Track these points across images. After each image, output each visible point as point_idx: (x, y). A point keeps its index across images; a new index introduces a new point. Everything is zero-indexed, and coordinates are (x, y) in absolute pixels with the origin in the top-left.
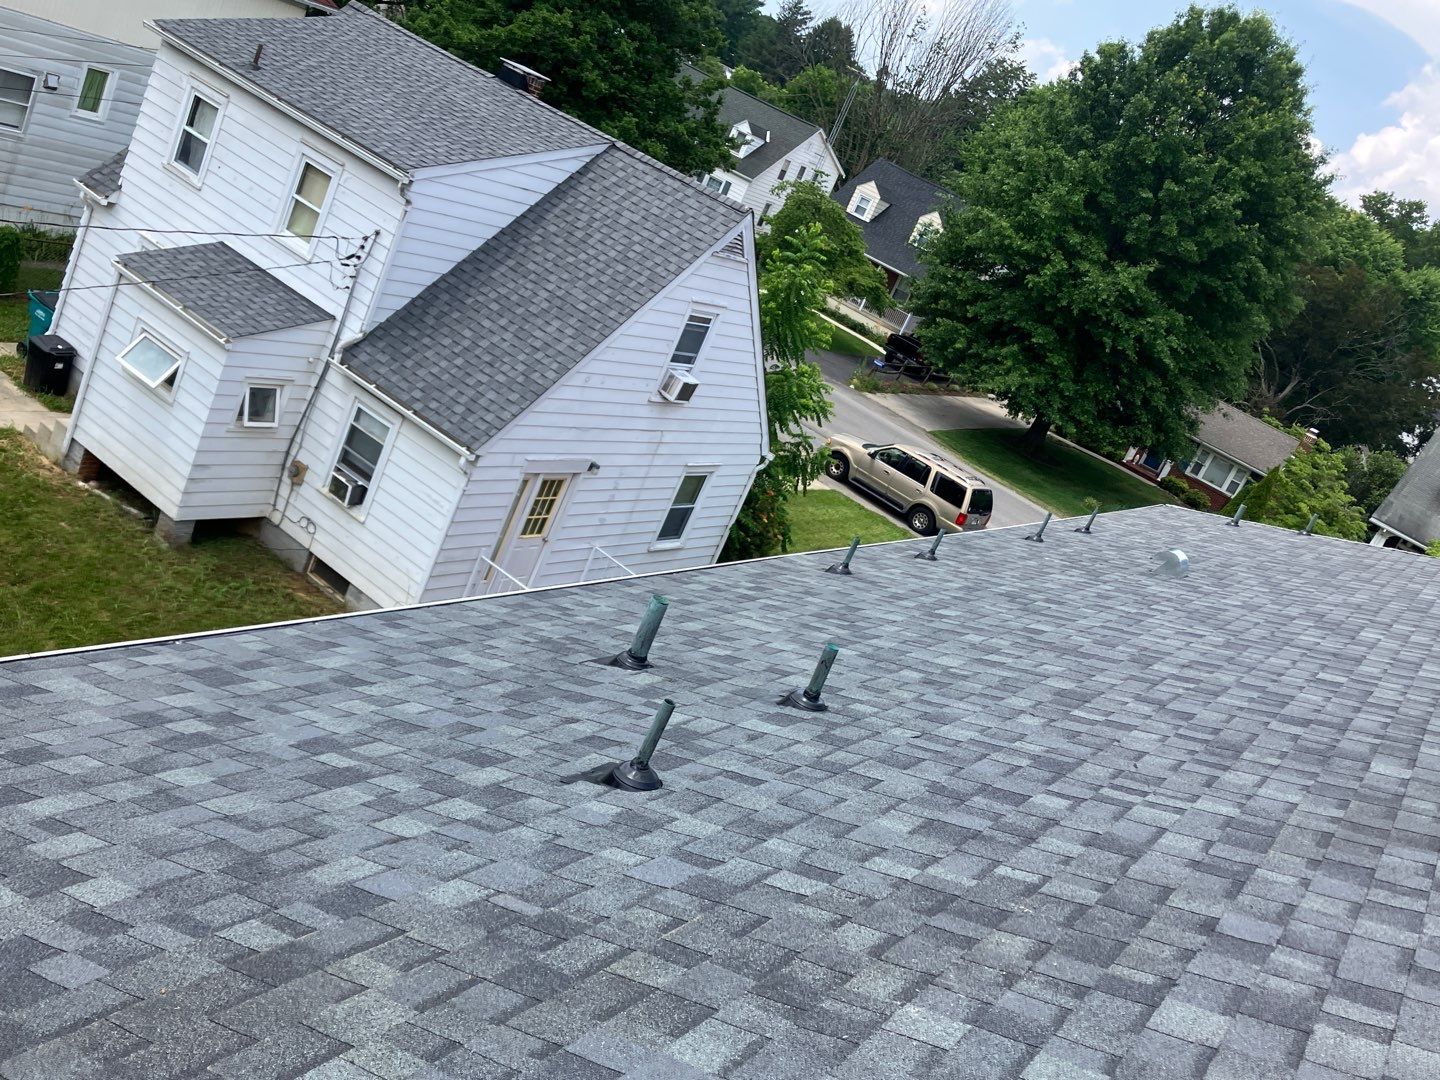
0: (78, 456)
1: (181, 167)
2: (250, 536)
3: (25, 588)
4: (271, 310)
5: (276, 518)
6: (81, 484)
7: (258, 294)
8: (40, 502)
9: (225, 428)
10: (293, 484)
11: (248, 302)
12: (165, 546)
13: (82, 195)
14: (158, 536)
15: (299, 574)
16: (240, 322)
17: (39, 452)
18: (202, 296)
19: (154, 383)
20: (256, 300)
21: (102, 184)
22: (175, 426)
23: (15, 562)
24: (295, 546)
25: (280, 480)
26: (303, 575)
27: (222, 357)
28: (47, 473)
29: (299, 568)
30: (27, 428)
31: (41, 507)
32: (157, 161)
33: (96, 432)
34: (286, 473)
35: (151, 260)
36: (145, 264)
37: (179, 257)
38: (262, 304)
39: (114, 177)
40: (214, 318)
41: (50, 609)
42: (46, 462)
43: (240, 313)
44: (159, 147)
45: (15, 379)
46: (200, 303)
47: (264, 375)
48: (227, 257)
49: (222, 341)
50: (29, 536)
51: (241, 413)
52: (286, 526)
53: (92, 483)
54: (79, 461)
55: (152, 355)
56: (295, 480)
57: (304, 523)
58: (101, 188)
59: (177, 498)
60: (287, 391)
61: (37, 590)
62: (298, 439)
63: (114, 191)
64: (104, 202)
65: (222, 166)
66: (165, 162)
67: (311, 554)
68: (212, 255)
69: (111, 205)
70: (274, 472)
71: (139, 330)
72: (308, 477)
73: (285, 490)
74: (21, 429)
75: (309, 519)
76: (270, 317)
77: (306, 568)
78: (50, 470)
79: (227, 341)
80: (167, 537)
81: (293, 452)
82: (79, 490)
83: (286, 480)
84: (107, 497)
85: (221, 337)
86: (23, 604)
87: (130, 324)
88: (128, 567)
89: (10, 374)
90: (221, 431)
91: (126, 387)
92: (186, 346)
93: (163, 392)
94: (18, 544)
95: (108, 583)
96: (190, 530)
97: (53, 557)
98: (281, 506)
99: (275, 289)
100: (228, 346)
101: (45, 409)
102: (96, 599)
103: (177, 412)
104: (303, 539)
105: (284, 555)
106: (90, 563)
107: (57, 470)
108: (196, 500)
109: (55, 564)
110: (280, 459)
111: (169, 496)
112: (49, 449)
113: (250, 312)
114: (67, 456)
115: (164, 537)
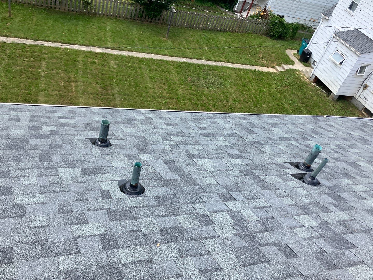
0: (313, 77)
1: (349, 10)
2: (349, 101)
3: (304, 105)
4: (370, 47)
5: (357, 97)
6: (313, 84)
7: (367, 43)
8: (306, 87)
9: (353, 75)
10: (364, 89)
11: (365, 45)
12: (331, 100)
13: (322, 17)
14: (330, 97)
15: (360, 111)
16: (363, 50)
17: (304, 75)
18: (354, 43)
19: (338, 63)
20: (366, 44)
21: (327, 14)
22: (341, 73)
23: (302, 99)
24: (360, 104)
25: (360, 88)
26: (361, 111)
27: (357, 58)
28: (306, 80)
29: (360, 110)
30: (302, 70)
31: (306, 88)
32: (343, 9)
33: (319, 73)
34: (362, 87)
35: (341, 34)
36: (340, 35)
37: (348, 33)
38: (368, 46)
39: (330, 13)
40: (357, 49)
41: (309, 110)
42: (306, 78)
43: (363, 48)
44: (345, 5)
45: (297, 58)
46: (354, 45)
47: (364, 63)
48: (358, 33)
49: (359, 54)
50: (304, 94)
51: (357, 71)
52: (359, 99)
53: (315, 84)
54: (313, 79)
55: (338, 56)
56: (365, 88)
57: (364, 99)
58: (327, 15)
59: (337, 90)
60: (369, 67)
61: (306, 106)
62: (368, 79)
63: (330, 16)
64: (327, 19)
65: (361, 10)
66: (345, 9)
67: (364, 106)
68: (355, 33)
69: (329, 19)
70: (359, 86)
71: (336, 50)
72: (368, 88)
73: (361, 91)
74: (301, 70)
75: (366, 98)
76: (370, 49)
77: (362, 110)
78: (307, 80)
79: (360, 54)
80: (332, 98)
81: (365, 82)
82: (312, 85)
83: (362, 88)
84: (319, 88)
85: (359, 53)
86: (304, 108)
87: (334, 49)
88: (324, 104)
89: (296, 57)
90: (351, 75)
91: (330, 63)
92: (348, 55)
93: (339, 65)
94: (302, 95)
95: (320, 106)
96: (337, 97)
97: (309, 99)
98: (359, 94)
99: (371, 42)
100: (360, 56)
101: (304, 66)
102: (318, 110)
103: (342, 70)
104: (363, 103)
105: (357, 106)
106: (316, 101)
107: (308, 80)
108: (341, 91)
109: (310, 101)
110: (361, 83)
111: (335, 89)
112: (307, 75)
113: (365, 47)
114: (311, 77)
115: (331, 98)
